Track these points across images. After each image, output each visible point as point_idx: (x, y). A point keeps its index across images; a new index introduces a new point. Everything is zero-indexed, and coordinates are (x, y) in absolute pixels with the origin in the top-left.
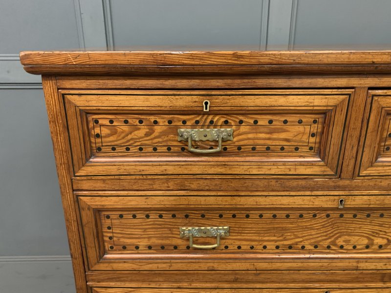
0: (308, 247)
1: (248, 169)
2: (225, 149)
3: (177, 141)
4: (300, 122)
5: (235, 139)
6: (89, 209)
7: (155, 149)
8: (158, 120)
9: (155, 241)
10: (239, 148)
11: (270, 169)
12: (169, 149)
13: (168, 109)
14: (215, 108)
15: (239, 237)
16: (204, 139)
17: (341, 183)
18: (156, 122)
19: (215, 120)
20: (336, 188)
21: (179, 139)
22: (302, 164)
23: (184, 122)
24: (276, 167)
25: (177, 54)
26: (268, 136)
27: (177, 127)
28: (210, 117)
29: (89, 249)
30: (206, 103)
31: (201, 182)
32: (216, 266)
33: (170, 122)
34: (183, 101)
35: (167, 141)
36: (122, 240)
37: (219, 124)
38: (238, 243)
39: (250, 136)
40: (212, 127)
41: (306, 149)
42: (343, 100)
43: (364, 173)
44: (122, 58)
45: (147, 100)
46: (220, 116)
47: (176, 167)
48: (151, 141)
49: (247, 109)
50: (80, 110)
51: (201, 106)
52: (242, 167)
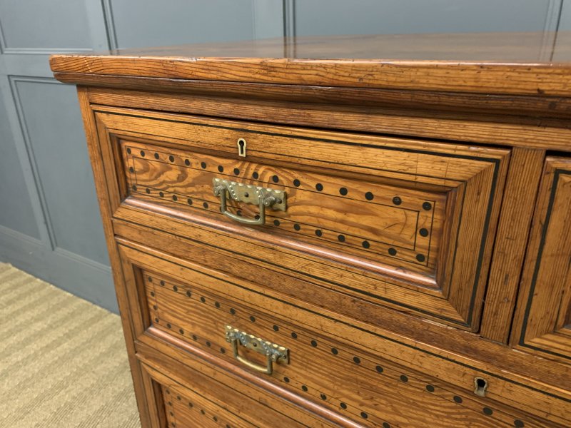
2: (277, 223)
3: (212, 194)
4: (397, 201)
5: (290, 210)
6: (128, 262)
7: (190, 202)
8: (190, 160)
10: (297, 227)
11: (342, 276)
12: (206, 205)
13: (194, 145)
14: (253, 153)
15: (303, 372)
16: (246, 200)
17: (481, 345)
18: (188, 163)
19: (260, 172)
20: (468, 351)
24: (350, 275)
25: (188, 62)
26: (340, 216)
27: (212, 174)
28: (254, 166)
29: (133, 313)
30: (242, 143)
31: (244, 266)
32: (269, 401)
33: (204, 165)
34: (214, 135)
35: (201, 193)
36: (166, 315)
37: (266, 179)
38: (304, 381)
39: (313, 210)
40: (256, 183)
41: (411, 257)
42: (482, 172)
46: (267, 167)
47: (211, 234)
48: (184, 189)
49: (300, 162)
50: (110, 133)
51: (235, 146)
52: (297, 259)
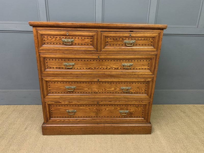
0: (93, 68)
1: (78, 49)
2: (72, 44)
3: (61, 42)
4: (88, 38)
5: (74, 42)
6: (42, 57)
7: (57, 44)
9: (58, 66)
10: (76, 44)
11: (82, 49)
12: (60, 44)
14: (69, 34)
15: (77, 66)
16: (68, 41)
17: (98, 52)
18: (57, 37)
19: (70, 37)
20: (97, 54)
21: (62, 41)
22: (89, 48)
23: (63, 37)
25: (61, 23)
26: (81, 41)
27: (62, 39)
28: (69, 36)
29: (42, 68)
30: (67, 33)
31: (67, 51)
32: (72, 73)
33: (60, 37)
34: (63, 33)
35: (59, 42)
36: (50, 66)
37: (71, 38)
38: (77, 67)
39: (78, 41)
40: (69, 39)
41: (90, 44)
42: (96, 33)
43: (102, 50)
44: (49, 23)
45: (55, 32)
47: (61, 48)
48: (56, 42)
50: (41, 34)
52: (76, 48)
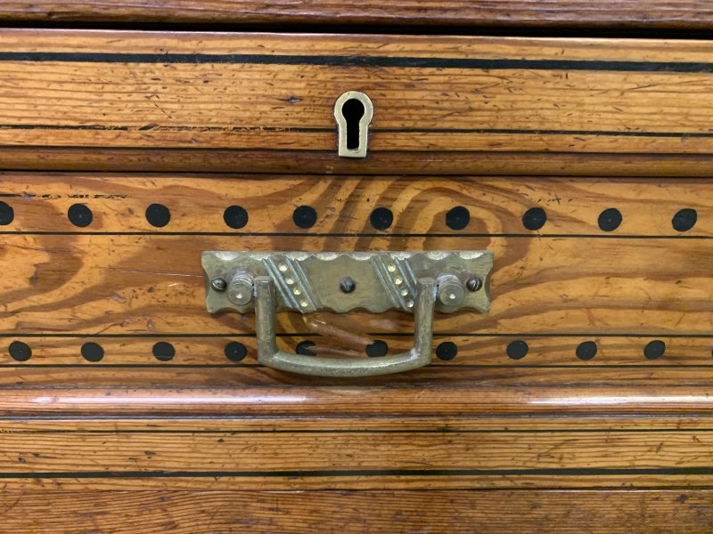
1: (557, 446)
2: (448, 351)
3: (201, 311)
5: (499, 306)
7: (92, 352)
8: (93, 204)
10: (517, 347)
12: (163, 351)
13: (131, 140)
14: (402, 141)
16: (343, 303)
18: (81, 215)
19: (401, 204)
21: (212, 302)
23: (236, 216)
24: (687, 437)
27: (200, 241)
28: (374, 192)
30: (353, 111)
33: (158, 215)
34: (218, 95)
35: (147, 312)
37: (423, 224)
39: (576, 289)
40: (382, 243)
45: (13, 88)
46: (428, 185)
47: (199, 438)
48: (66, 313)
49: (578, 147)
51: (327, 123)
